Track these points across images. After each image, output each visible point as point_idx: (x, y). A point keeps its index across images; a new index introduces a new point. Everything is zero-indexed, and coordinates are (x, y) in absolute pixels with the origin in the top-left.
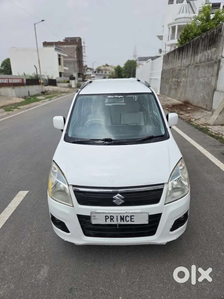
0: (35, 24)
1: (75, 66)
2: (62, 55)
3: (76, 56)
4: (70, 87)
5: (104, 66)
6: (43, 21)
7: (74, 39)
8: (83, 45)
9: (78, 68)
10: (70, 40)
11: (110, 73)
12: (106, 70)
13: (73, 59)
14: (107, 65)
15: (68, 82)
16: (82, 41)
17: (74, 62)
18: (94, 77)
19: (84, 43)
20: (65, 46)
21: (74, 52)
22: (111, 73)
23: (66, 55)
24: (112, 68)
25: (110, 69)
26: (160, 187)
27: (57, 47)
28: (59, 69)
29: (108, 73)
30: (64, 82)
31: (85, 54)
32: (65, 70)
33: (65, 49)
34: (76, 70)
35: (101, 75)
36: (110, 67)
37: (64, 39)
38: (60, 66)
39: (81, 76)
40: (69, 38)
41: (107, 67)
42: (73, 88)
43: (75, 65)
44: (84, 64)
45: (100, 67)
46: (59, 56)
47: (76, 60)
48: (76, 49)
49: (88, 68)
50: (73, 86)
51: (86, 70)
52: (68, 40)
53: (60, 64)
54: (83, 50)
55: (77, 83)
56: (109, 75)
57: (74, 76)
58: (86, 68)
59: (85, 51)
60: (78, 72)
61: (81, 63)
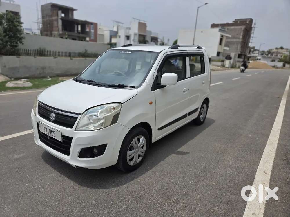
0: (198, 8)
1: (237, 47)
2: (225, 36)
3: (241, 37)
4: (223, 66)
5: (277, 49)
6: (206, 4)
7: (245, 20)
8: (253, 26)
9: (240, 49)
10: (240, 22)
11: (281, 56)
12: (278, 53)
13: (237, 40)
14: (282, 48)
15: (223, 61)
16: (254, 22)
17: (237, 43)
18: (260, 59)
19: (255, 24)
20: (233, 27)
21: (241, 32)
22: (283, 56)
23: (230, 36)
24: (287, 51)
25: (284, 52)
26: (76, 116)
27: (223, 28)
28: (218, 48)
29: (279, 56)
30: (219, 61)
31: (253, 34)
32: (224, 50)
33: (231, 30)
34: (238, 50)
35: (270, 58)
36: (284, 50)
37: (234, 20)
38: (220, 46)
39: (243, 57)
40: (239, 19)
41: (280, 50)
42: (226, 67)
43: (238, 45)
44: (251, 45)
45: (271, 50)
46: (222, 36)
47: (241, 40)
48: (244, 30)
49: (256, 50)
50: (227, 66)
51: (253, 51)
52: (237, 22)
53: (220, 43)
54: (253, 31)
55: (232, 63)
56: (279, 59)
57: (231, 56)
58: (252, 50)
59: (254, 32)
60: (239, 53)
61: (246, 44)
